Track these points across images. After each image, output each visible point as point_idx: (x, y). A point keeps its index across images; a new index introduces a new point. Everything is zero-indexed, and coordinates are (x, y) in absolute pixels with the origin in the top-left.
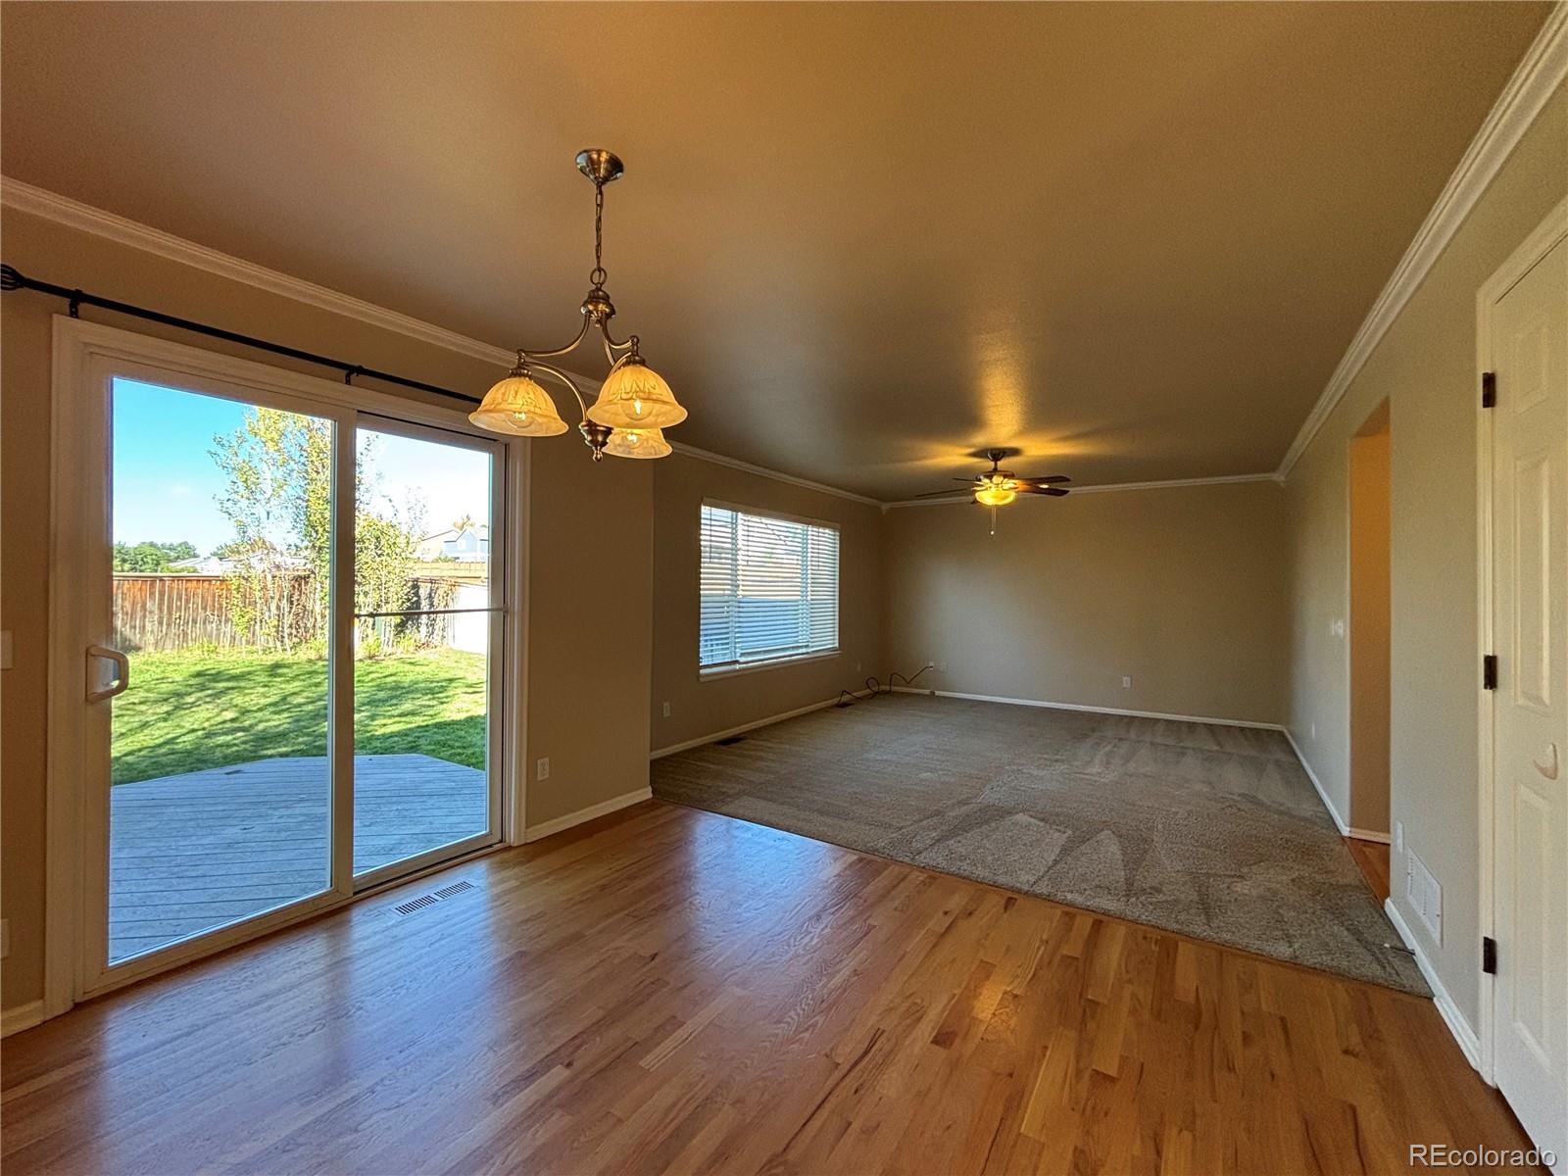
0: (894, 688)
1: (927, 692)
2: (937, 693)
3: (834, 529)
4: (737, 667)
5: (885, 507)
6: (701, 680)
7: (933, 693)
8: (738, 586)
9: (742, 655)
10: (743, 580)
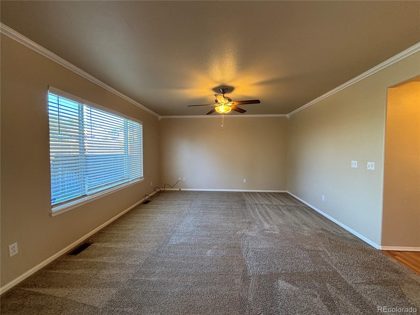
0: (166, 189)
1: (178, 189)
2: (182, 189)
3: (140, 123)
4: (86, 198)
5: (160, 117)
6: (53, 215)
7: (180, 190)
8: (85, 149)
9: (89, 190)
10: (88, 146)
